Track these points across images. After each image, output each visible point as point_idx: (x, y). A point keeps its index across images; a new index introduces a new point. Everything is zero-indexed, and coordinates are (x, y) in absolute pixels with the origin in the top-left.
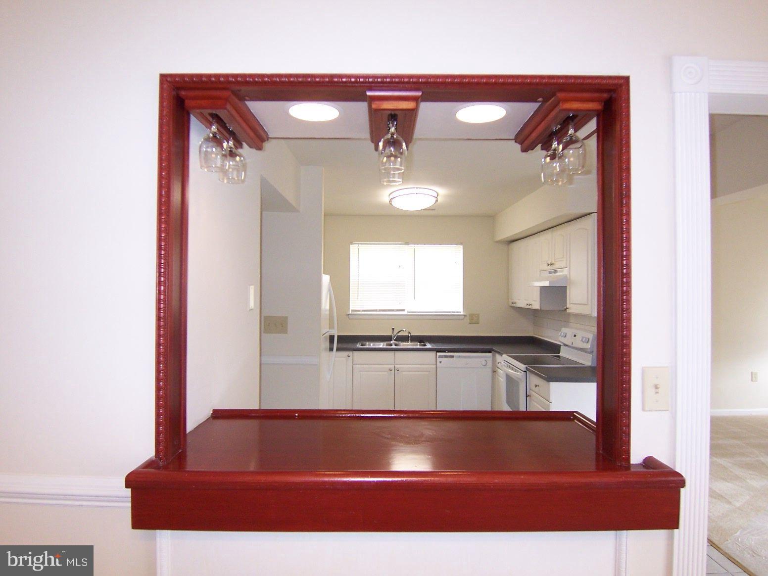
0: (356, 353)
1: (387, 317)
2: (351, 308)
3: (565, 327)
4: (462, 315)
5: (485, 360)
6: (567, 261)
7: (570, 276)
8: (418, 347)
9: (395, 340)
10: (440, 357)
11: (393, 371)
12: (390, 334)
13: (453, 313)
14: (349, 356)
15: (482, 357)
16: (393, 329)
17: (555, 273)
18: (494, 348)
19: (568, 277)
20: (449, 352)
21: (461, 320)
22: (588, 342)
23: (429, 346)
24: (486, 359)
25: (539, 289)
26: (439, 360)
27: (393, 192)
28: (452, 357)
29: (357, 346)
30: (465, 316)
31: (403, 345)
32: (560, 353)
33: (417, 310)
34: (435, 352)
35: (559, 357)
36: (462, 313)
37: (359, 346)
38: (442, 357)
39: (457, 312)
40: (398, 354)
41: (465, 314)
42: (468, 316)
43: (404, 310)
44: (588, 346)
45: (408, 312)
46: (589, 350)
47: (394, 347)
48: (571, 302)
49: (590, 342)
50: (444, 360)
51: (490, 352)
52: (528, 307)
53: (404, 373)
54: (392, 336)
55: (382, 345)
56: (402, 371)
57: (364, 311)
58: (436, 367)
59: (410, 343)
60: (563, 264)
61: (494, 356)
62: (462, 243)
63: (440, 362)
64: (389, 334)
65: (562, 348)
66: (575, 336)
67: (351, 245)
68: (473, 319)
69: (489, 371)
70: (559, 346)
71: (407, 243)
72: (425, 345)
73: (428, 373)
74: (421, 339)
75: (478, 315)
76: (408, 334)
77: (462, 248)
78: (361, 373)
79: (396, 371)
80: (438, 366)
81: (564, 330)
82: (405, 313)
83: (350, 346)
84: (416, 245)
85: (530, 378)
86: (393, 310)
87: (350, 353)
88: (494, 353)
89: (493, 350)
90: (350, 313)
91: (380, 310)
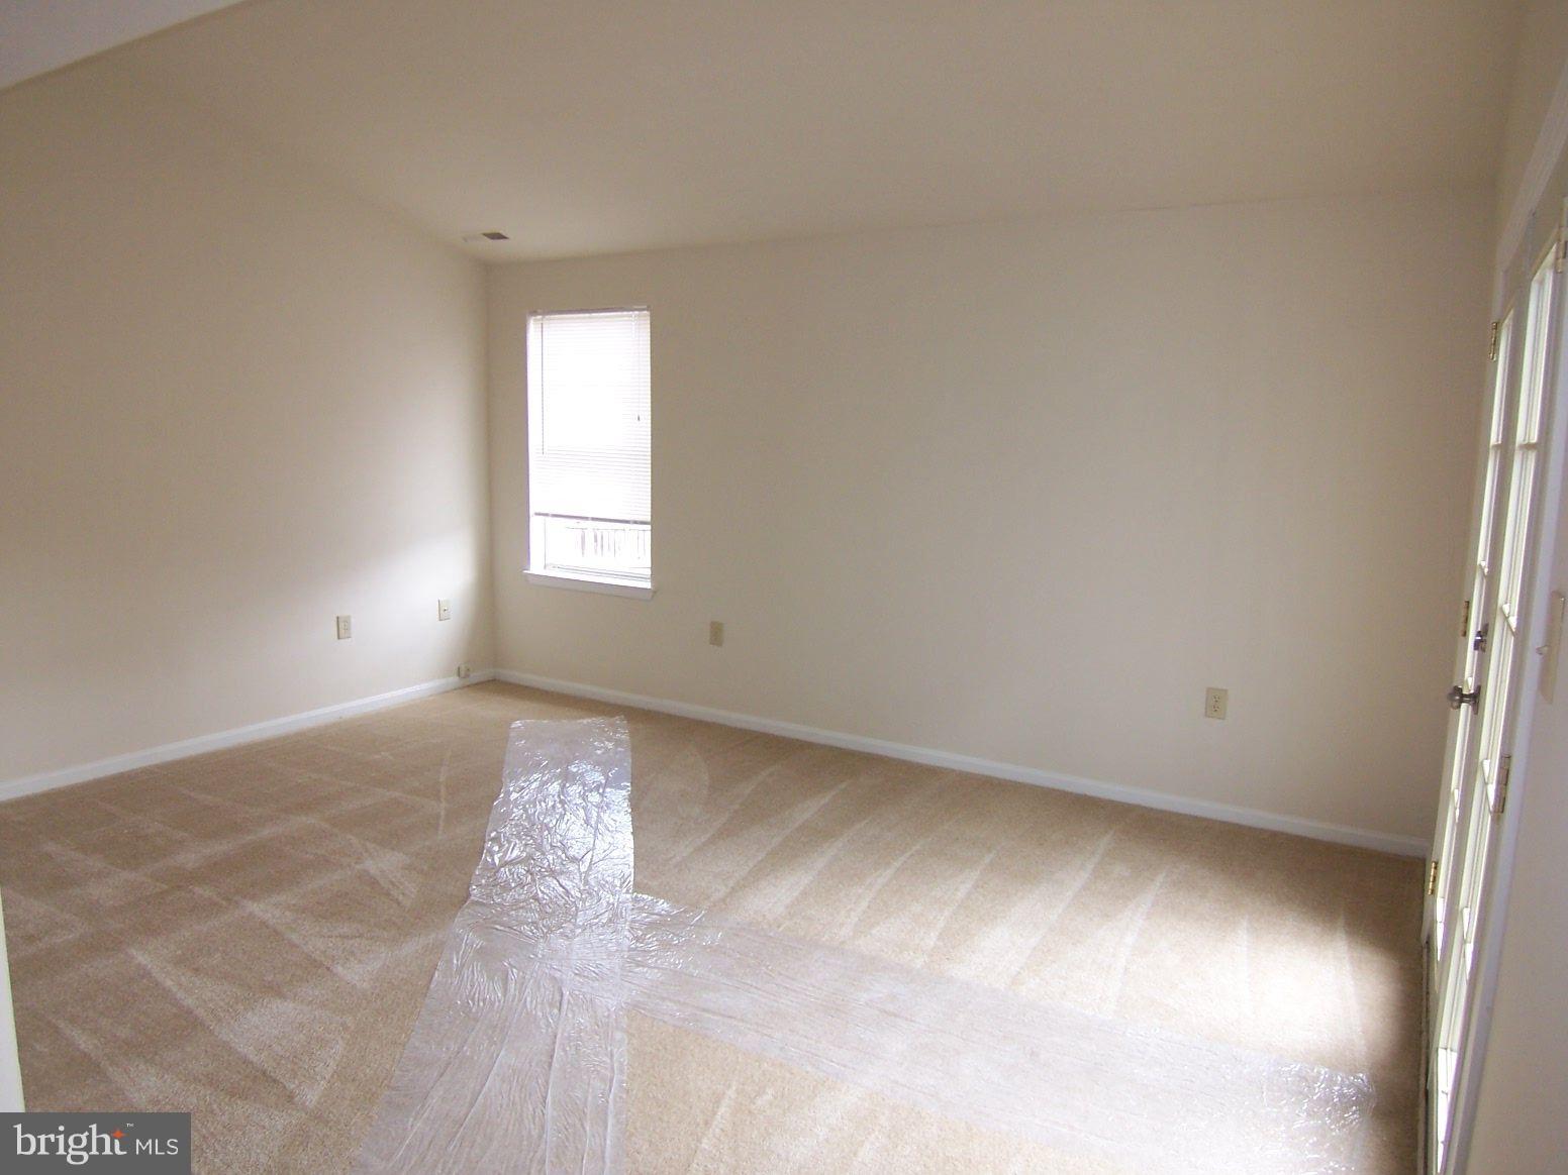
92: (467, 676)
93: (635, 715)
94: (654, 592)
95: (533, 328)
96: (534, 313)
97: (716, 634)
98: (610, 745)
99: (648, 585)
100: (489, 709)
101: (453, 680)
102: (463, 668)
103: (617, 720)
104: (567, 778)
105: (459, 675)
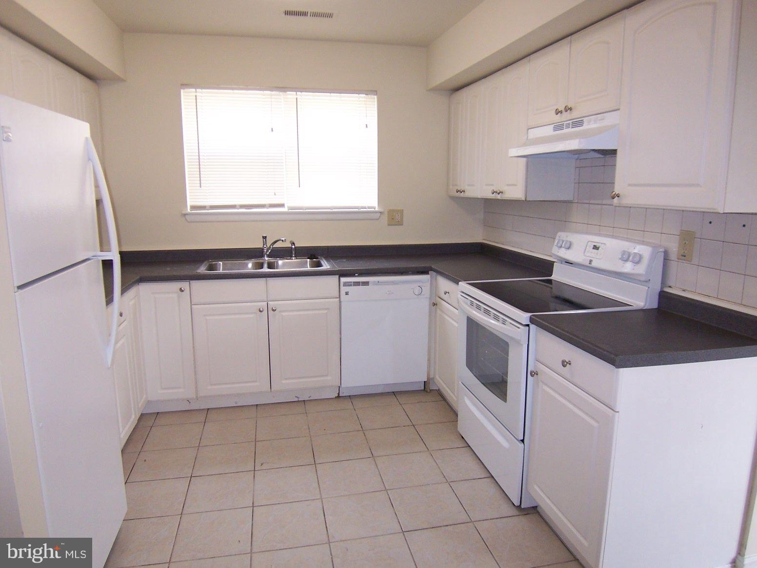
0: (197, 285)
1: (253, 217)
2: (190, 203)
3: (564, 231)
4: (376, 212)
5: (420, 287)
6: (618, 95)
8: (308, 268)
9: (269, 256)
10: (346, 284)
11: (265, 312)
12: (261, 246)
13: (362, 210)
14: (181, 290)
15: (414, 282)
16: (265, 238)
17: (576, 126)
18: (432, 266)
20: (360, 275)
21: (377, 219)
22: (637, 262)
23: (326, 266)
24: (421, 284)
25: (524, 161)
26: (344, 289)
28: (366, 284)
29: (199, 271)
30: (381, 213)
31: (282, 264)
32: (551, 276)
33: (304, 205)
34: (338, 276)
35: (550, 282)
36: (376, 209)
37: (202, 270)
38: (349, 284)
39: (369, 207)
40: (272, 281)
41: (381, 210)
42: (386, 213)
43: (282, 205)
45: (289, 208)
46: (643, 279)
47: (266, 270)
48: (626, 182)
50: (351, 289)
51: (426, 273)
52: (495, 196)
53: (284, 314)
54: (263, 249)
56: (280, 311)
57: (212, 207)
58: (340, 302)
59: (294, 260)
61: (433, 280)
63: (347, 293)
64: (259, 245)
65: (556, 267)
66: (597, 248)
67: (182, 91)
68: (394, 218)
69: (425, 304)
70: (551, 264)
71: (283, 89)
72: (319, 265)
73: (325, 312)
74: (313, 254)
75: (402, 212)
76: (290, 246)
77: (376, 100)
78: (208, 318)
79: (271, 312)
80: (342, 300)
82: (285, 209)
83: (186, 270)
84: (299, 92)
85: (535, 339)
86: (263, 206)
87: (185, 285)
88: (434, 274)
89: (432, 269)
90: (189, 211)
91: (242, 206)
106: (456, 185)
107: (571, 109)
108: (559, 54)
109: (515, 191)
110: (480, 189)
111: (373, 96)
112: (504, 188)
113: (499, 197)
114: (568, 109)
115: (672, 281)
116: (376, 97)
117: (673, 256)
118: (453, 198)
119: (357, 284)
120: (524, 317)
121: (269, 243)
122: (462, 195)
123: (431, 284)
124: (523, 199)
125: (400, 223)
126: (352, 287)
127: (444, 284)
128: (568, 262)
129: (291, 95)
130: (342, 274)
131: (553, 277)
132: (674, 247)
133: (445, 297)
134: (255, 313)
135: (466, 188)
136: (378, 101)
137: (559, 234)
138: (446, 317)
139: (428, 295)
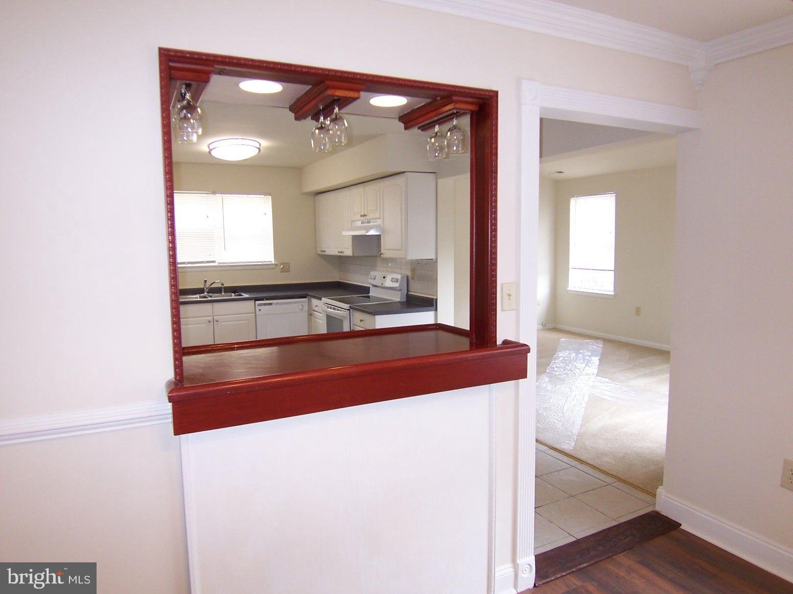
1: (198, 270)
4: (272, 264)
5: (302, 305)
6: (380, 212)
7: (384, 226)
8: (233, 297)
9: (208, 292)
10: (259, 305)
11: (212, 322)
12: (202, 286)
13: (264, 263)
15: (299, 302)
16: (205, 282)
17: (368, 223)
18: (309, 294)
19: (382, 227)
20: (267, 299)
21: (273, 269)
22: (397, 281)
23: (246, 295)
25: (351, 238)
26: (258, 308)
27: (212, 143)
28: (271, 304)
30: (276, 265)
31: (218, 296)
33: (228, 261)
34: (254, 301)
35: (369, 297)
36: (273, 263)
38: (261, 305)
39: (269, 262)
40: (216, 305)
41: (276, 263)
42: (280, 265)
43: (214, 262)
44: (396, 285)
45: (219, 263)
46: (398, 289)
47: (208, 298)
48: (385, 248)
49: (399, 281)
50: (262, 308)
51: (306, 297)
52: (339, 254)
53: (222, 323)
54: (204, 288)
55: (197, 297)
56: (221, 322)
58: (256, 315)
59: (224, 294)
60: (377, 215)
61: (310, 301)
62: (270, 194)
63: (259, 310)
65: (371, 289)
66: (384, 277)
68: (286, 269)
69: (306, 315)
70: (369, 288)
71: (214, 193)
72: (241, 295)
73: (246, 321)
74: (236, 290)
75: (289, 264)
76: (220, 286)
79: (215, 323)
81: (373, 273)
82: (216, 264)
84: (223, 195)
85: (353, 315)
86: (202, 262)
88: (309, 297)
89: (308, 295)
92: (545, 326)
93: (606, 341)
94: (615, 296)
95: (573, 201)
96: (573, 197)
97: (638, 311)
98: (595, 347)
99: (613, 294)
100: (554, 335)
101: (541, 326)
102: (544, 323)
103: (599, 341)
104: (578, 353)
105: (542, 325)
106: (320, 248)
107: (366, 215)
108: (359, 190)
109: (348, 252)
110: (332, 251)
111: (268, 196)
112: (344, 250)
113: (342, 254)
114: (365, 215)
115: (411, 289)
116: (270, 197)
117: (410, 279)
118: (320, 255)
119: (265, 304)
120: (347, 306)
121: (208, 286)
122: (324, 253)
123: (308, 304)
124: (352, 255)
125: (288, 271)
126: (263, 307)
127: (315, 302)
128: (376, 286)
129: (219, 196)
130: (256, 299)
131: (370, 294)
132: (409, 274)
133: (316, 309)
134: (206, 323)
135: (326, 249)
136: (272, 200)
137: (371, 272)
138: (317, 320)
139: (307, 310)
